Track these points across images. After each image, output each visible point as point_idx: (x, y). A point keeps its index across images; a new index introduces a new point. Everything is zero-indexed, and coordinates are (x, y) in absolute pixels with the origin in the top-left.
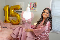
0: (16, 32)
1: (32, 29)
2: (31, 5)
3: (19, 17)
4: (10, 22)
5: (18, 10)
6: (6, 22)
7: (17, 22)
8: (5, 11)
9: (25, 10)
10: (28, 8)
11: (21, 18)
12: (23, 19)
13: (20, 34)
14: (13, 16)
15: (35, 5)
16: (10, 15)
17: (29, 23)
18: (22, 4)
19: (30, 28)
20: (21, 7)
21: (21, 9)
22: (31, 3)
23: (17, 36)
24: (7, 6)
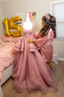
0: (18, 45)
2: (30, 15)
3: (19, 29)
4: (11, 35)
5: (17, 21)
6: (6, 35)
8: (4, 24)
9: (25, 21)
11: (22, 30)
12: (24, 31)
14: (13, 28)
16: (10, 28)
17: (31, 33)
20: (21, 18)
21: (21, 20)
22: (30, 13)
23: (20, 49)
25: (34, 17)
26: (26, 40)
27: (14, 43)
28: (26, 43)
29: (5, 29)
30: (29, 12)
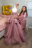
0: (9, 19)
1: (17, 17)
2: (16, 5)
3: (10, 11)
5: (9, 7)
6: (3, 14)
7: (9, 14)
8: (2, 8)
9: (13, 7)
10: (15, 7)
11: (11, 12)
12: (12, 12)
13: (11, 20)
15: (18, 5)
16: (5, 10)
17: (16, 14)
18: (11, 5)
19: (16, 16)
20: (11, 6)
21: (11, 7)
23: (10, 21)
24: (4, 6)
25: (18, 6)
26: (13, 17)
27: (7, 18)
28: (13, 18)
29: (2, 11)
30: (15, 3)
